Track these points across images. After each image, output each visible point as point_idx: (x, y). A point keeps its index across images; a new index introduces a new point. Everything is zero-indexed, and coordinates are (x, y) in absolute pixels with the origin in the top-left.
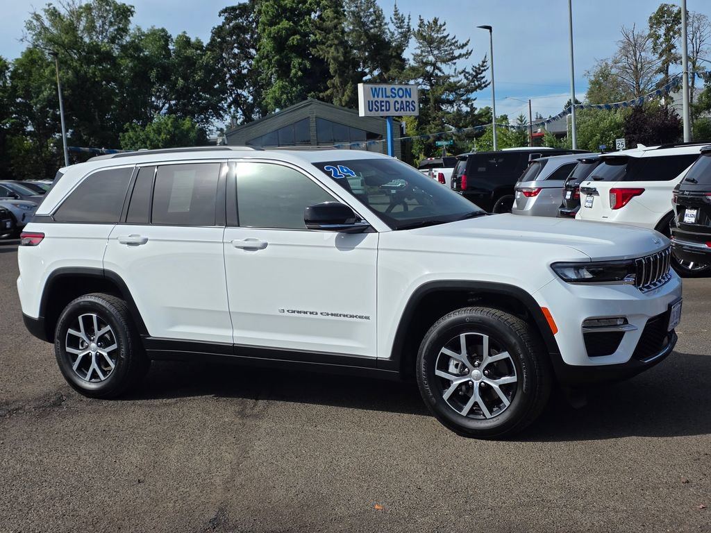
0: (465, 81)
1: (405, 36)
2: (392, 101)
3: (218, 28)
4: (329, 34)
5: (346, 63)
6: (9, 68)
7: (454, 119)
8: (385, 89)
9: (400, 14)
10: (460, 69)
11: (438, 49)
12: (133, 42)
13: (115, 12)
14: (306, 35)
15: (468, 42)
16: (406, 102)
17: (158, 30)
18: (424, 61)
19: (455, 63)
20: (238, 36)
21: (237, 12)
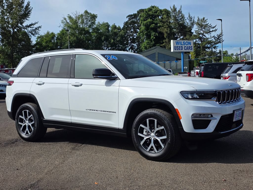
0: (214, 40)
1: (192, 24)
2: (183, 46)
3: (126, 22)
4: (165, 23)
5: (170, 34)
6: (55, 36)
7: (210, 54)
8: (181, 42)
9: (191, 16)
10: (212, 36)
11: (204, 29)
12: (97, 27)
13: (91, 17)
14: (156, 24)
15: (216, 26)
16: (189, 47)
17: (106, 23)
18: (199, 33)
19: (211, 34)
20: (133, 25)
21: (133, 16)
